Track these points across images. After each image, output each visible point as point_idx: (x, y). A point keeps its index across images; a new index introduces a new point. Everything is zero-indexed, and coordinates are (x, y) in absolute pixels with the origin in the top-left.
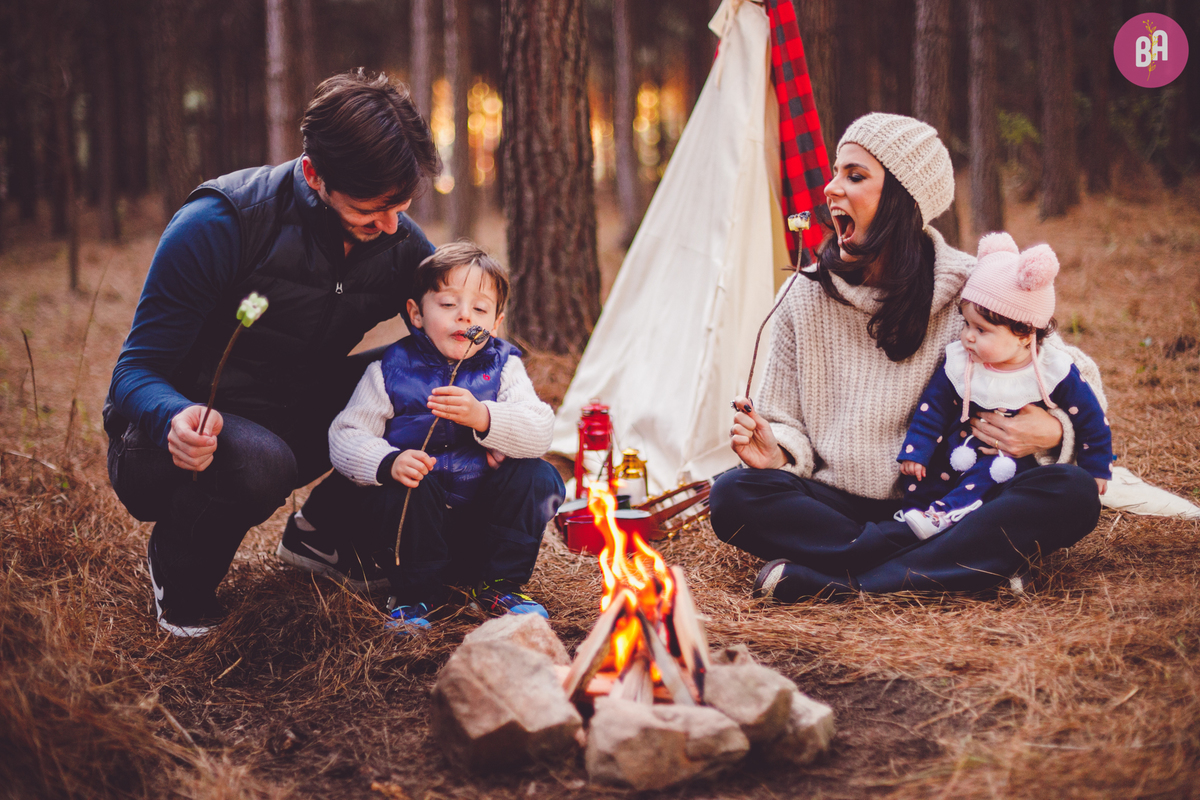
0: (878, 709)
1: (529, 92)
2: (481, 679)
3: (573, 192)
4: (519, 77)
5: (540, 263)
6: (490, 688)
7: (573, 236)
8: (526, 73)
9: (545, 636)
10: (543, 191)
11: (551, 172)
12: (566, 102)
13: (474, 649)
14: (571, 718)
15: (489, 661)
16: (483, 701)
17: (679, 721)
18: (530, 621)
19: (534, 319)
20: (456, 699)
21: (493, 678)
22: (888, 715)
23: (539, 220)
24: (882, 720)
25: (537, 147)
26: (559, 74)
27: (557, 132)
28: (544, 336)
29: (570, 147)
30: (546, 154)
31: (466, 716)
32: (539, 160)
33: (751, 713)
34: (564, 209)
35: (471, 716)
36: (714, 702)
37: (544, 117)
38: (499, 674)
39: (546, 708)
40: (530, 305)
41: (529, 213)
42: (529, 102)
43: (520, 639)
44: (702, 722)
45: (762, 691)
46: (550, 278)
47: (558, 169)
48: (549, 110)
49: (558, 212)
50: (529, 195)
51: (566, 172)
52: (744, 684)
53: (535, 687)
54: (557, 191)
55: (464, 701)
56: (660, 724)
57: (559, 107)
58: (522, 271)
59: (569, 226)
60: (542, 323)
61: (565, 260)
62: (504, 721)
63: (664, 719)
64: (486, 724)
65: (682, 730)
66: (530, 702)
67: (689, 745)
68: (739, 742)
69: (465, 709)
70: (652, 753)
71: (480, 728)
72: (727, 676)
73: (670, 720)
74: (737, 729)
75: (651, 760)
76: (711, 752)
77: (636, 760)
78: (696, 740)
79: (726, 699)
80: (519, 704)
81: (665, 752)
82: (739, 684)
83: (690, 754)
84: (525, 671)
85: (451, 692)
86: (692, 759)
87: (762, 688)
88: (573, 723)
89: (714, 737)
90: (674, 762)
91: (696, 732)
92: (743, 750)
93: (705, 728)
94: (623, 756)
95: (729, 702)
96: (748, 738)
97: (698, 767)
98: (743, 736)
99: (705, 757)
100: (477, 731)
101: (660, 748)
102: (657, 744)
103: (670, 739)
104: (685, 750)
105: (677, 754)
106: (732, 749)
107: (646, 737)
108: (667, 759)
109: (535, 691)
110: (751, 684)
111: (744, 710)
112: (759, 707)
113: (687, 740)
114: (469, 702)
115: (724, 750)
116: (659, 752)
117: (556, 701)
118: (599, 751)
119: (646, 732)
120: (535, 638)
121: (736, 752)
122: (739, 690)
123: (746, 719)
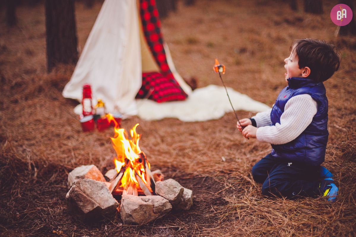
0: (202, 187)
2: (84, 192)
6: (88, 195)
9: (97, 173)
13: (80, 182)
14: (116, 203)
15: (86, 186)
16: (88, 201)
17: (150, 201)
18: (92, 168)
20: (78, 201)
21: (88, 192)
22: (206, 189)
23: (57, 21)
24: (204, 191)
28: (61, 59)
31: (82, 206)
33: (172, 197)
35: (84, 206)
36: (159, 193)
38: (90, 190)
39: (107, 200)
43: (90, 174)
44: (158, 201)
46: (62, 40)
52: (169, 188)
55: (81, 201)
56: (145, 203)
60: (60, 55)
61: (66, 34)
62: (95, 207)
63: (146, 201)
64: (89, 208)
65: (152, 204)
66: (101, 199)
67: (154, 209)
68: (169, 206)
69: (81, 204)
70: (143, 212)
71: (87, 210)
72: (163, 185)
73: (147, 201)
74: (168, 202)
75: (143, 215)
76: (161, 210)
77: (138, 216)
78: (156, 207)
79: (163, 192)
80: (98, 200)
81: (147, 212)
82: (167, 187)
83: (155, 211)
84: (99, 188)
85: (76, 198)
86: (155, 213)
87: (175, 189)
88: (116, 204)
89: (162, 205)
90: (150, 215)
91: (156, 204)
92: (170, 208)
93: (159, 203)
94: (134, 215)
95: (164, 193)
96: (172, 204)
97: (157, 215)
98: (170, 204)
99: (159, 212)
100: (86, 211)
101: (145, 211)
102: (145, 210)
103: (148, 208)
104: (153, 211)
105: (151, 212)
106: (167, 209)
107: (141, 208)
108: (148, 214)
109: (103, 195)
110: (172, 187)
111: (170, 196)
112: (175, 195)
113: (154, 207)
114: (82, 201)
115: (165, 209)
116: (145, 212)
117: (110, 198)
118: (126, 213)
119: (141, 206)
120: (94, 174)
121: (168, 209)
122: (168, 189)
123: (171, 198)
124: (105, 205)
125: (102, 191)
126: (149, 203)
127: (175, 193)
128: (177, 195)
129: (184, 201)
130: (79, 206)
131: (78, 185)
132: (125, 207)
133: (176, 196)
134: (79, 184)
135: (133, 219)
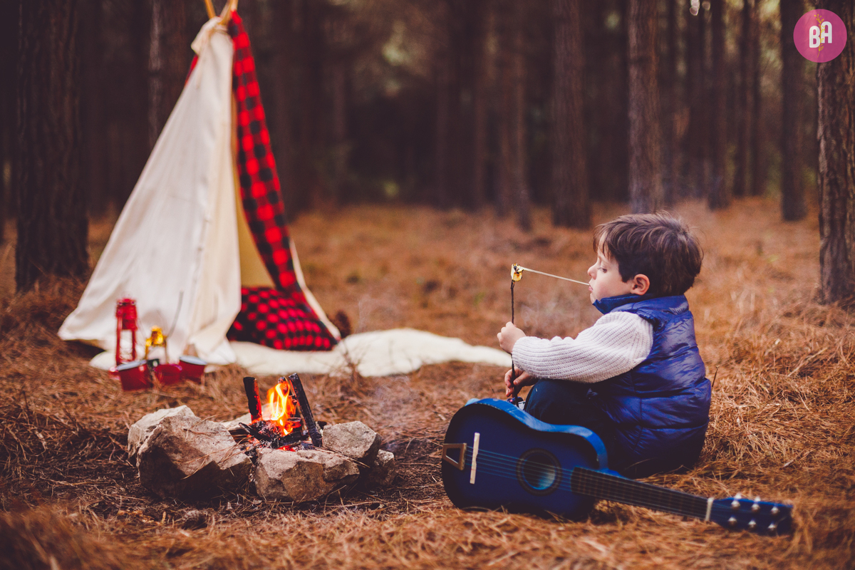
1: (41, 91)
5: (47, 212)
8: (39, 77)
10: (50, 161)
11: (56, 148)
14: (246, 460)
16: (191, 451)
17: (317, 458)
20: (171, 451)
23: (47, 182)
25: (46, 129)
26: (63, 80)
27: (60, 119)
28: (51, 262)
30: (53, 135)
31: (179, 461)
32: (48, 139)
33: (359, 451)
34: (65, 175)
35: (183, 461)
36: (332, 447)
37: (52, 109)
42: (41, 98)
45: (364, 437)
46: (55, 223)
47: (61, 146)
48: (55, 104)
49: (61, 177)
50: (40, 164)
51: (66, 150)
52: (353, 434)
54: (60, 161)
55: (177, 452)
56: (306, 460)
57: (62, 103)
59: (68, 187)
61: (65, 211)
62: (207, 463)
63: (307, 458)
65: (320, 463)
66: (216, 451)
67: (325, 472)
68: (354, 470)
69: (178, 457)
70: (304, 478)
71: (191, 468)
72: (339, 430)
73: (311, 458)
74: (352, 462)
75: (304, 483)
76: (339, 476)
77: (295, 483)
78: (330, 468)
79: (340, 444)
81: (311, 478)
82: (349, 434)
83: (326, 477)
85: (167, 446)
86: (326, 481)
87: (365, 434)
88: (248, 463)
89: (341, 465)
90: (317, 485)
91: (329, 463)
92: (356, 475)
93: (333, 461)
94: (287, 481)
95: (342, 446)
96: (359, 467)
97: (331, 487)
98: (355, 465)
99: (335, 480)
100: (189, 470)
101: (308, 475)
102: (307, 472)
103: (314, 469)
104: (323, 476)
105: (319, 479)
106: (350, 474)
107: (299, 467)
108: (313, 482)
109: (218, 444)
110: (358, 433)
111: (354, 449)
112: (364, 447)
113: (324, 469)
114: (180, 452)
115: (346, 474)
116: (308, 478)
118: (270, 479)
119: (299, 463)
121: (352, 476)
122: (349, 437)
123: (357, 454)
124: (225, 463)
126: (315, 461)
127: (367, 443)
128: (369, 446)
129: (381, 465)
130: (174, 460)
131: (167, 425)
132: (266, 468)
133: (367, 450)
134: (169, 423)
135: (284, 490)
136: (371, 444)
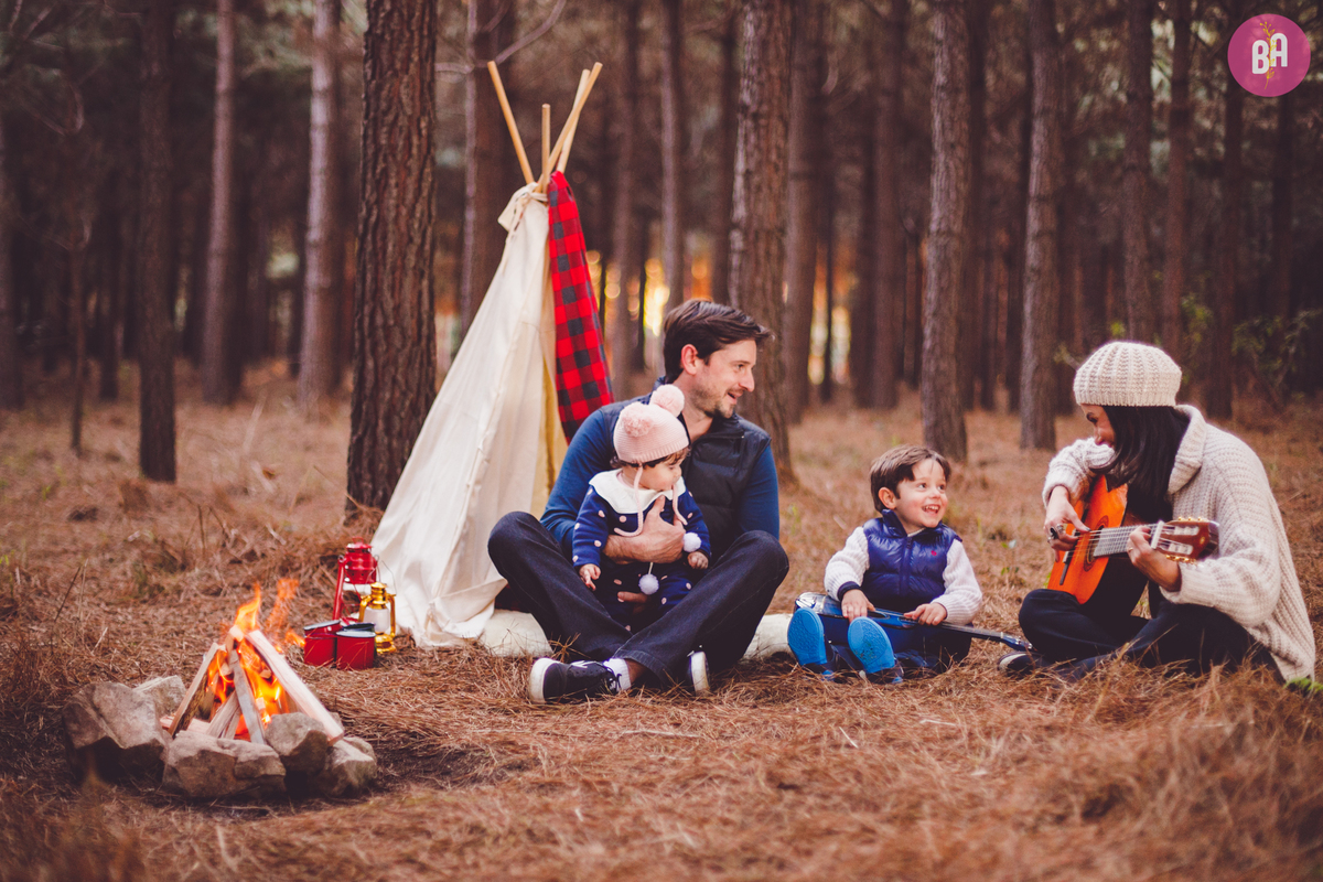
1: (376, 271)
2: (96, 708)
3: (410, 362)
4: (367, 257)
5: (377, 425)
6: (101, 715)
7: (407, 403)
8: (375, 253)
10: (381, 361)
11: (389, 345)
12: (408, 282)
18: (168, 681)
19: (368, 476)
21: (106, 710)
23: (377, 387)
25: (379, 320)
26: (404, 256)
27: (397, 308)
28: (374, 492)
29: (410, 323)
30: (386, 327)
31: (75, 732)
32: (380, 333)
33: (289, 748)
34: (399, 377)
35: (78, 733)
37: (387, 294)
39: (138, 732)
40: (365, 463)
41: (370, 378)
42: (376, 280)
43: (158, 694)
44: (256, 752)
45: (298, 731)
46: (383, 439)
47: (398, 343)
48: (392, 288)
49: (394, 381)
50: (370, 364)
51: (404, 346)
52: (289, 726)
53: (135, 718)
54: (395, 362)
56: (218, 751)
57: (401, 286)
58: (360, 433)
59: (404, 394)
60: (373, 481)
61: (397, 425)
62: (100, 737)
63: (223, 747)
64: (89, 738)
65: (233, 755)
66: (128, 726)
67: (235, 765)
68: (277, 768)
69: (75, 728)
70: (207, 770)
71: (83, 742)
73: (229, 748)
74: (276, 759)
75: (206, 776)
76: (251, 773)
77: (194, 775)
78: (241, 763)
80: (121, 728)
81: (217, 771)
83: (237, 774)
84: (131, 706)
86: (238, 778)
89: (255, 761)
90: (224, 779)
91: (243, 757)
92: (281, 775)
93: (249, 755)
94: (184, 769)
95: (278, 739)
96: (285, 766)
97: (242, 785)
98: (280, 764)
99: (250, 778)
100: (80, 743)
101: (214, 768)
102: (212, 764)
103: (223, 762)
104: (233, 770)
105: (227, 773)
106: (270, 773)
107: (203, 757)
108: (218, 776)
109: (134, 720)
110: (293, 726)
111: (284, 746)
112: (295, 743)
115: (262, 773)
116: (212, 770)
117: (147, 727)
119: (206, 753)
120: (170, 695)
121: (275, 776)
123: (285, 750)
124: (130, 741)
125: (136, 713)
126: (230, 753)
127: (295, 736)
128: (298, 743)
129: (330, 769)
130: (70, 731)
133: (297, 747)
134: (93, 689)
135: (180, 780)
136: (301, 741)
